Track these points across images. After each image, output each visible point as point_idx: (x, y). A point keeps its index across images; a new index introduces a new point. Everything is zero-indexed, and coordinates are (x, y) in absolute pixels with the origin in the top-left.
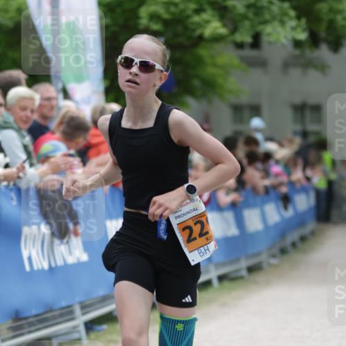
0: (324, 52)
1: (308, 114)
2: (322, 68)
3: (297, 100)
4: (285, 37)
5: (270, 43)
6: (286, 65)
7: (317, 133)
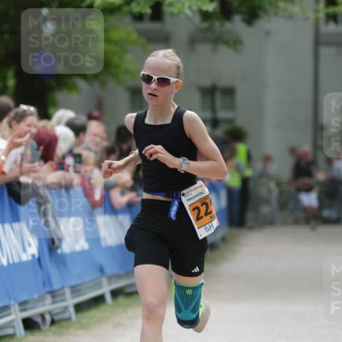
0: (237, 24)
1: (218, 99)
2: (235, 43)
3: (206, 82)
4: (190, 8)
5: (172, 14)
6: (193, 41)
7: (230, 121)
